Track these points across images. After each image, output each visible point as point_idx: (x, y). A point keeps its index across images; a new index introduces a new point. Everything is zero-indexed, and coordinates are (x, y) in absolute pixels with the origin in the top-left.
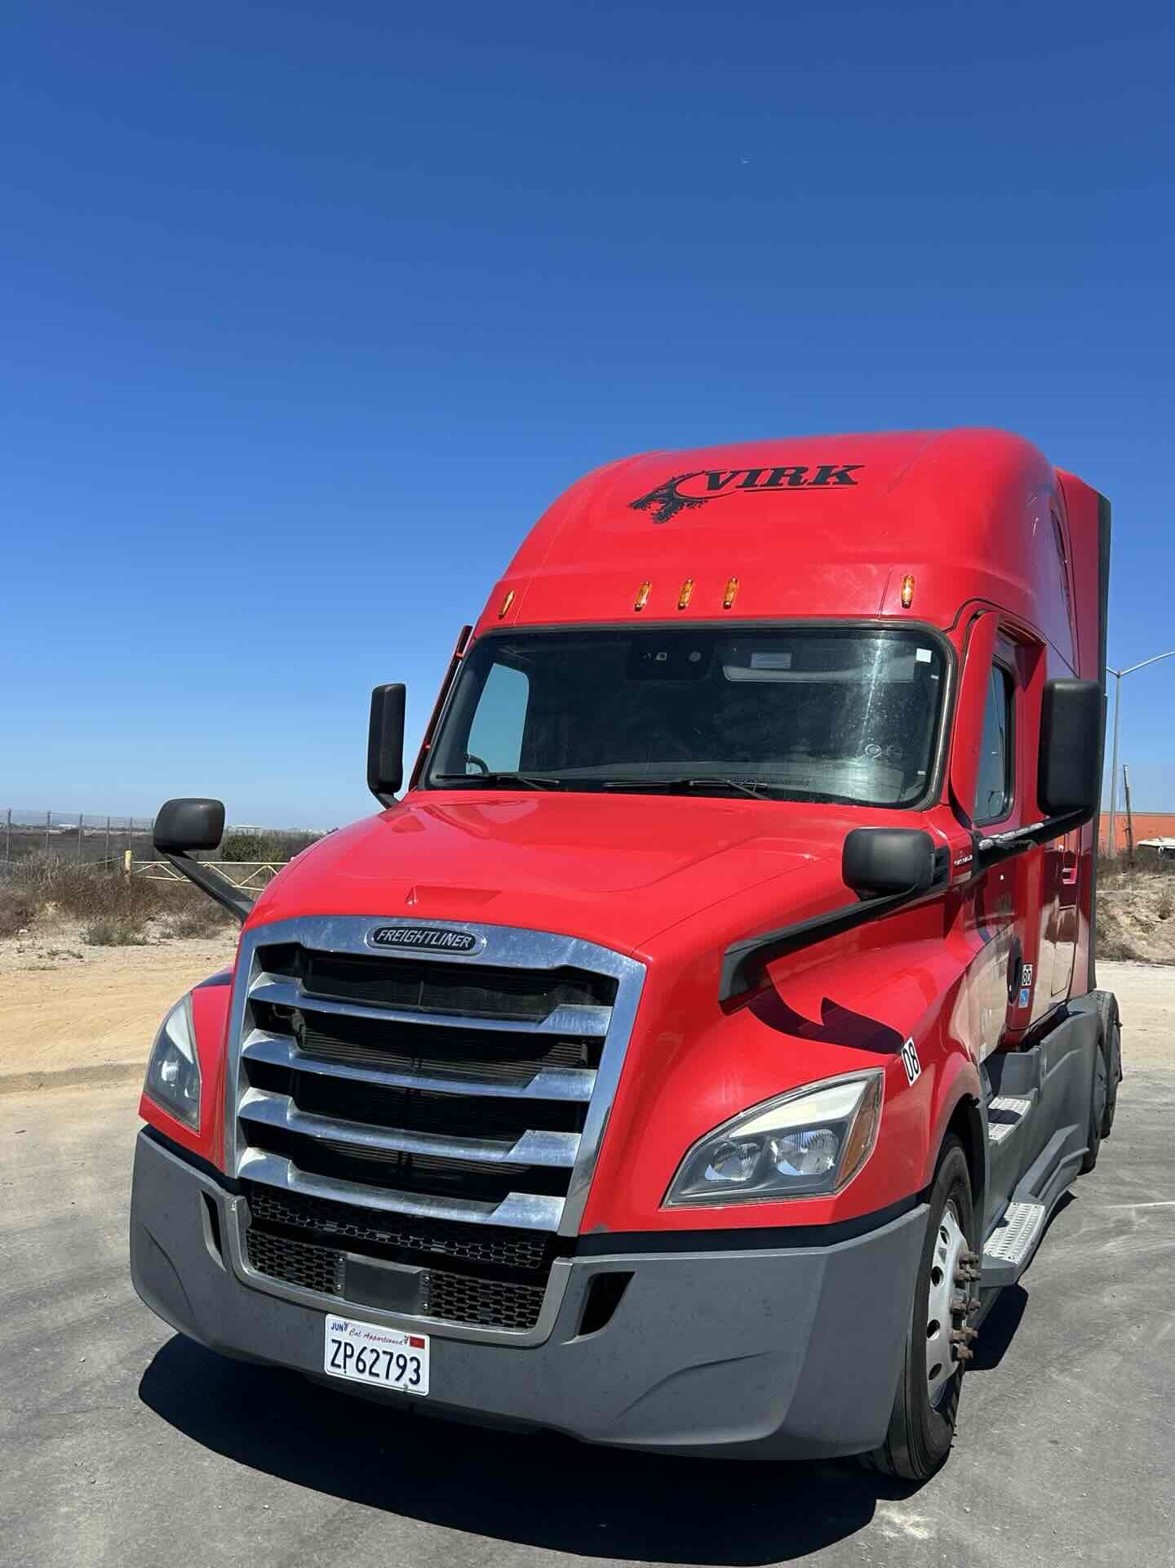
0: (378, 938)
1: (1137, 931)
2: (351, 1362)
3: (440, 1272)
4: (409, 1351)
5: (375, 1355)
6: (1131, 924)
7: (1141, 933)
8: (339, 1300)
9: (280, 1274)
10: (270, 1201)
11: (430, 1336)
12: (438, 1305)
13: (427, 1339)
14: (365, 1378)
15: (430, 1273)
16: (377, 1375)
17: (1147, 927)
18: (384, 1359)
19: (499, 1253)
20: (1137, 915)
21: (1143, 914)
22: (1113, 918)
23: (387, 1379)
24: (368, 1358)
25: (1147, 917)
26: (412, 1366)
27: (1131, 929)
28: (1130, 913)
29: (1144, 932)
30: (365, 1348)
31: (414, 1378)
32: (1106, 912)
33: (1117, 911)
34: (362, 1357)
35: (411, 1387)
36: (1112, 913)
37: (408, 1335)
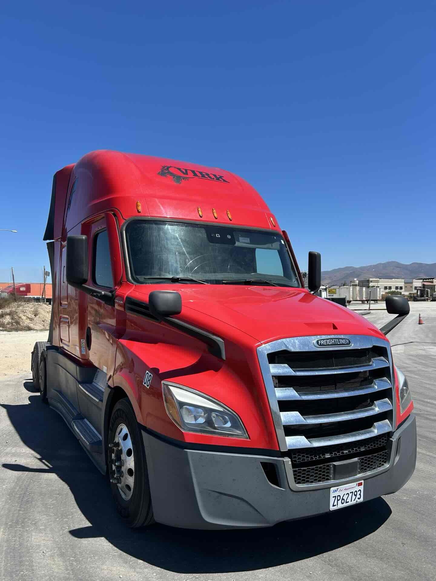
0: (319, 344)
1: (28, 321)
2: (340, 502)
3: (362, 457)
4: (357, 488)
5: (348, 495)
6: (26, 319)
7: (30, 322)
8: (332, 482)
9: (308, 481)
10: (301, 454)
11: (364, 480)
12: (362, 469)
13: (363, 481)
14: (345, 505)
15: (360, 459)
16: (348, 502)
17: (31, 319)
18: (351, 495)
19: (377, 444)
20: (28, 316)
21: (30, 315)
22: (20, 317)
23: (352, 501)
24: (345, 498)
25: (31, 316)
26: (359, 493)
27: (26, 320)
28: (25, 315)
29: (30, 321)
30: (344, 494)
31: (359, 497)
32: (17, 316)
33: (21, 315)
34: (343, 498)
35: (359, 500)
36: (19, 316)
37: (357, 483)
